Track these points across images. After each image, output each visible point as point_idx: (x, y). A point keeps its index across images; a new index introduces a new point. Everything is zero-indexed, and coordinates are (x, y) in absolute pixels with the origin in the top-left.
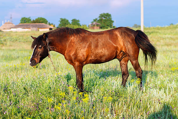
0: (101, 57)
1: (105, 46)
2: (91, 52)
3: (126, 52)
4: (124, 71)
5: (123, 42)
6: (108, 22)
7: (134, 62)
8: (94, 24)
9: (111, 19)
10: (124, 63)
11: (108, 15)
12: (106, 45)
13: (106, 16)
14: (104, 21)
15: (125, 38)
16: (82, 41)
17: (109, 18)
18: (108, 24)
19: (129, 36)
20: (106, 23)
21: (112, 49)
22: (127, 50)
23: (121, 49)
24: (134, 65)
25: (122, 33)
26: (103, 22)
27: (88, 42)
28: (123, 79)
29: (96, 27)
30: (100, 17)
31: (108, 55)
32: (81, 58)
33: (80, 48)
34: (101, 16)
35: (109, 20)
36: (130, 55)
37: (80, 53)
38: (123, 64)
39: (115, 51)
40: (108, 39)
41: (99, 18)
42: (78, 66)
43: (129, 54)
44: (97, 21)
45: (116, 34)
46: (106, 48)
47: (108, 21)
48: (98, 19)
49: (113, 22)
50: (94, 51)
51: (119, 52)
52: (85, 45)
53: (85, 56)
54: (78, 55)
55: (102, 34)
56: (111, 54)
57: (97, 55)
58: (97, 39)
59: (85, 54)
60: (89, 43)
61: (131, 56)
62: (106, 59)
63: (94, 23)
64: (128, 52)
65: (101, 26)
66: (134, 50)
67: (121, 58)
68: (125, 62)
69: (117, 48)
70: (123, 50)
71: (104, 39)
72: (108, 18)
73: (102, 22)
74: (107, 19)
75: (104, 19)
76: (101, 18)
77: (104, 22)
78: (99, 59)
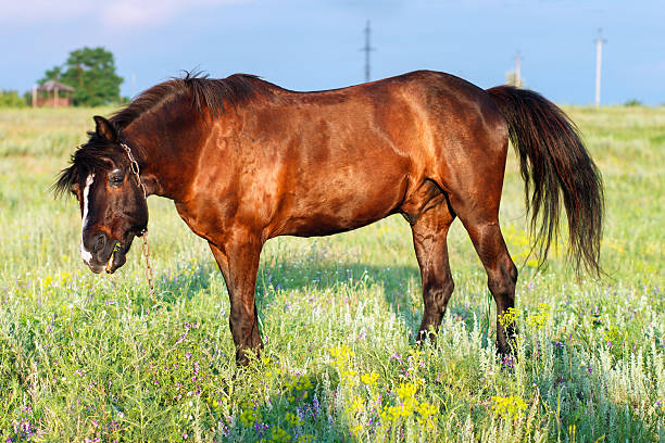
0: (337, 204)
1: (357, 155)
2: (295, 181)
3: (444, 182)
4: (432, 271)
5: (436, 140)
6: (102, 81)
7: (482, 230)
8: (49, 88)
9: (113, 70)
10: (433, 233)
11: (102, 56)
12: (362, 152)
13: (96, 58)
14: (88, 79)
15: (444, 123)
16: (262, 132)
17: (106, 66)
18: (103, 91)
19: (460, 110)
20: (96, 86)
21: (388, 168)
22: (453, 176)
23: (425, 170)
24: (481, 240)
25: (429, 97)
26: (82, 83)
27: (284, 137)
28: (428, 305)
29: (56, 99)
30: (70, 62)
31: (370, 195)
32: (258, 207)
33: (253, 165)
34: (75, 59)
35: (107, 74)
36: (465, 198)
37: (254, 184)
38: (428, 237)
39: (398, 179)
40: (371, 124)
41: (65, 64)
42: (243, 246)
43: (462, 193)
44: (59, 77)
45: (403, 102)
46: (360, 164)
47: (99, 77)
48: (65, 70)
49: (119, 81)
50: (310, 177)
51: (415, 182)
52: (275, 149)
53: (274, 202)
54: (243, 194)
55: (341, 101)
56: (382, 193)
57: (320, 195)
58: (323, 123)
59: (273, 189)
60: (289, 138)
61: (467, 203)
62: (360, 215)
63: (50, 85)
64: (454, 183)
65: (75, 96)
66: (482, 175)
67: (421, 209)
68: (439, 230)
69: (407, 165)
70: (435, 176)
71: (354, 124)
72: (101, 66)
73: (78, 81)
74: (98, 69)
75: (86, 69)
76: (74, 67)
77: (86, 83)
78: (329, 212)
